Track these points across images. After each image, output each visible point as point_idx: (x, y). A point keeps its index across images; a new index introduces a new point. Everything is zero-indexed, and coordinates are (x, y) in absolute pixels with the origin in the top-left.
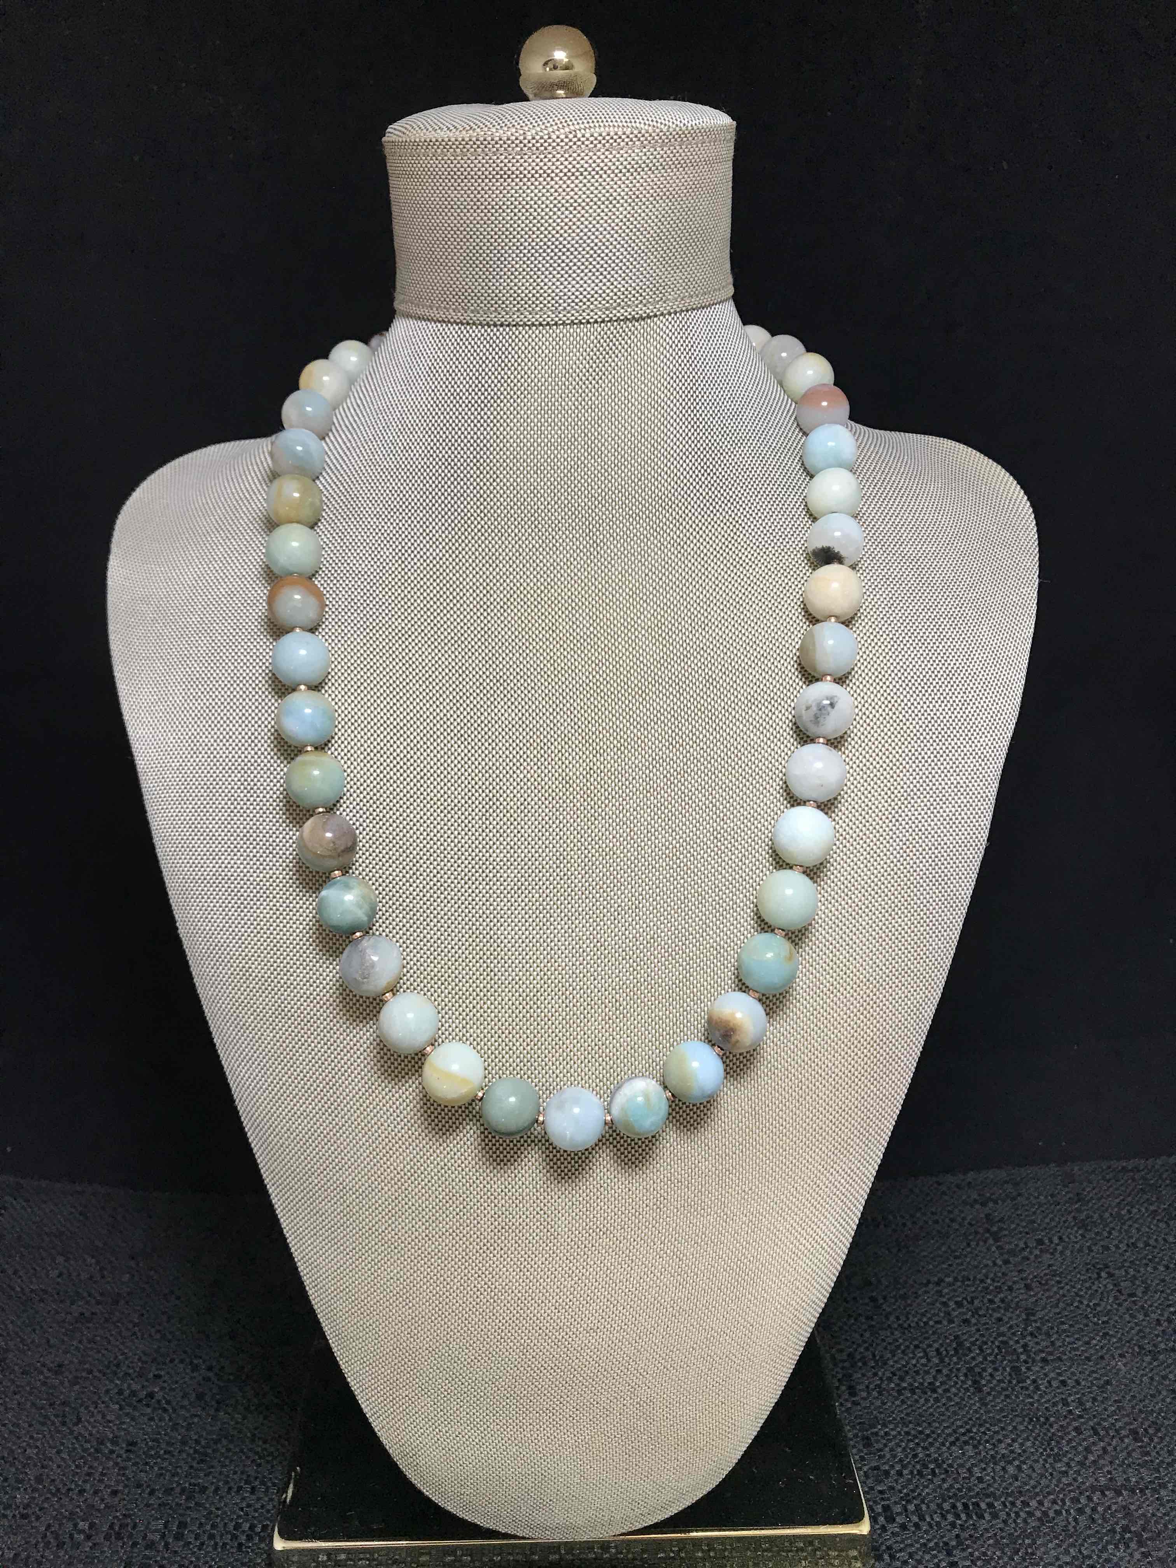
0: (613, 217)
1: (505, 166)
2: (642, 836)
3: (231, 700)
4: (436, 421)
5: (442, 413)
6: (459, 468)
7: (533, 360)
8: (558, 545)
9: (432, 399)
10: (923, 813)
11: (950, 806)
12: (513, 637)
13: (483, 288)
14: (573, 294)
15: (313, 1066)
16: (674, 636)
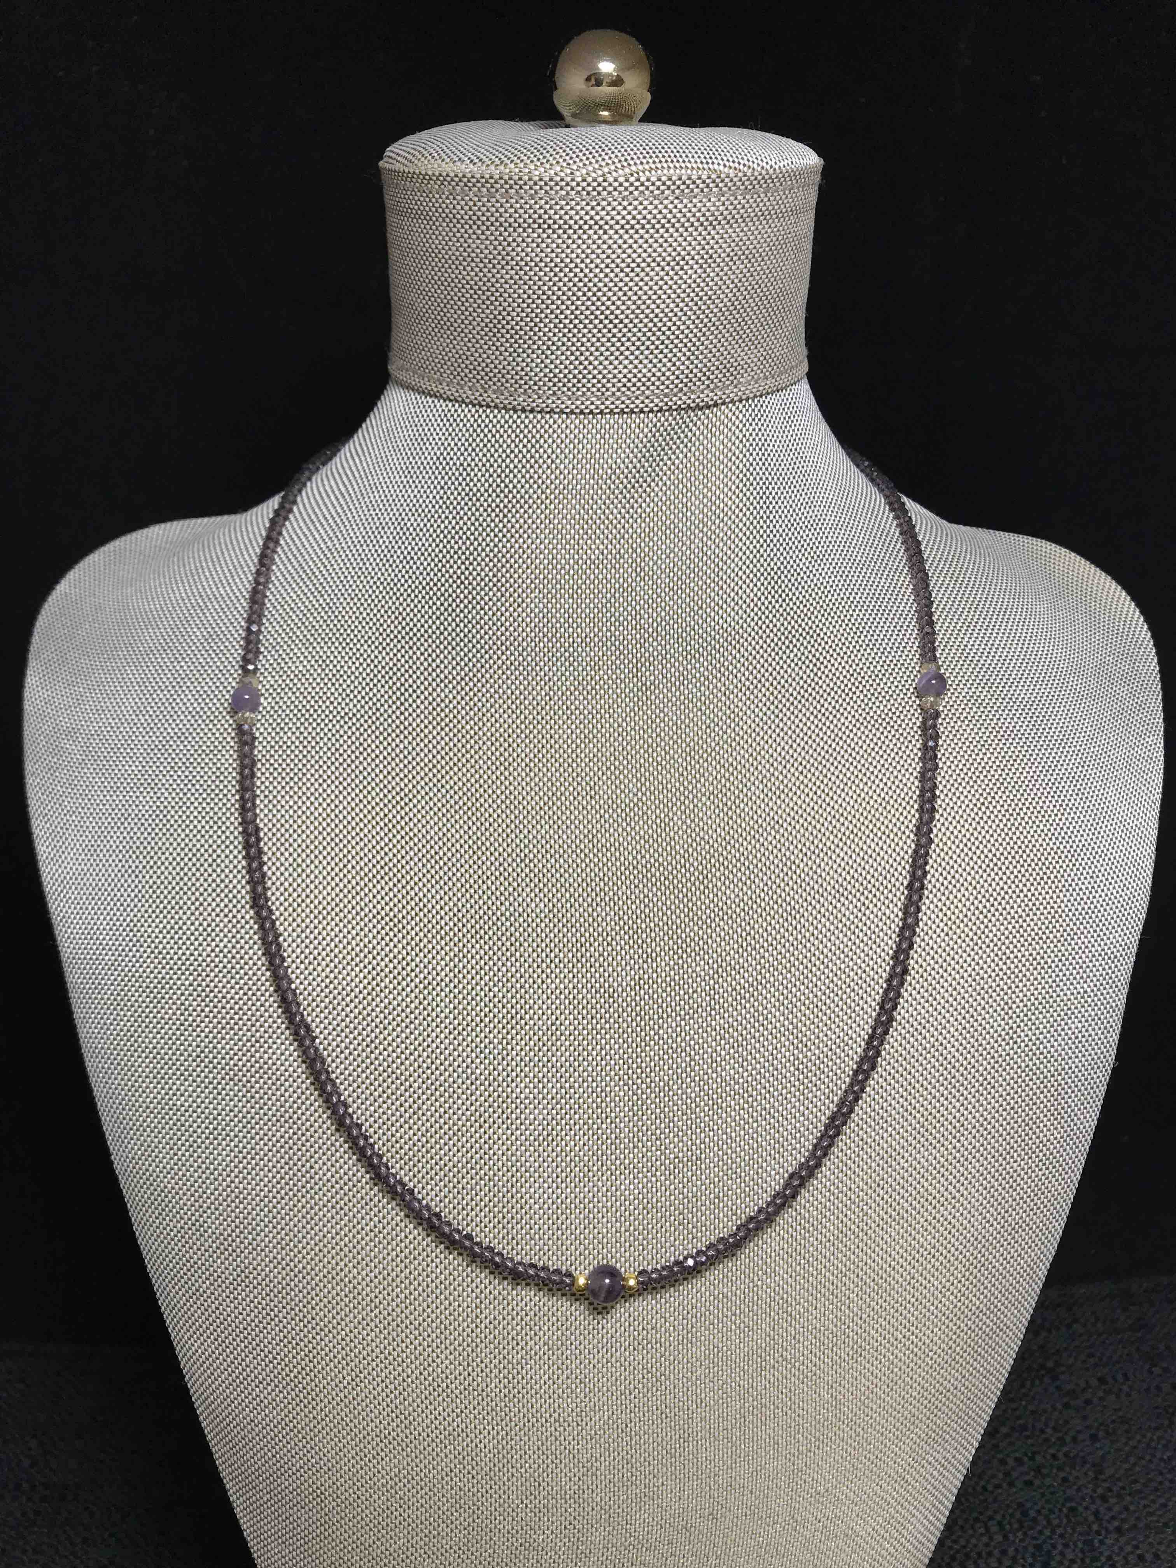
1: (545, 212)
2: (705, 1067)
13: (509, 364)
14: (625, 376)
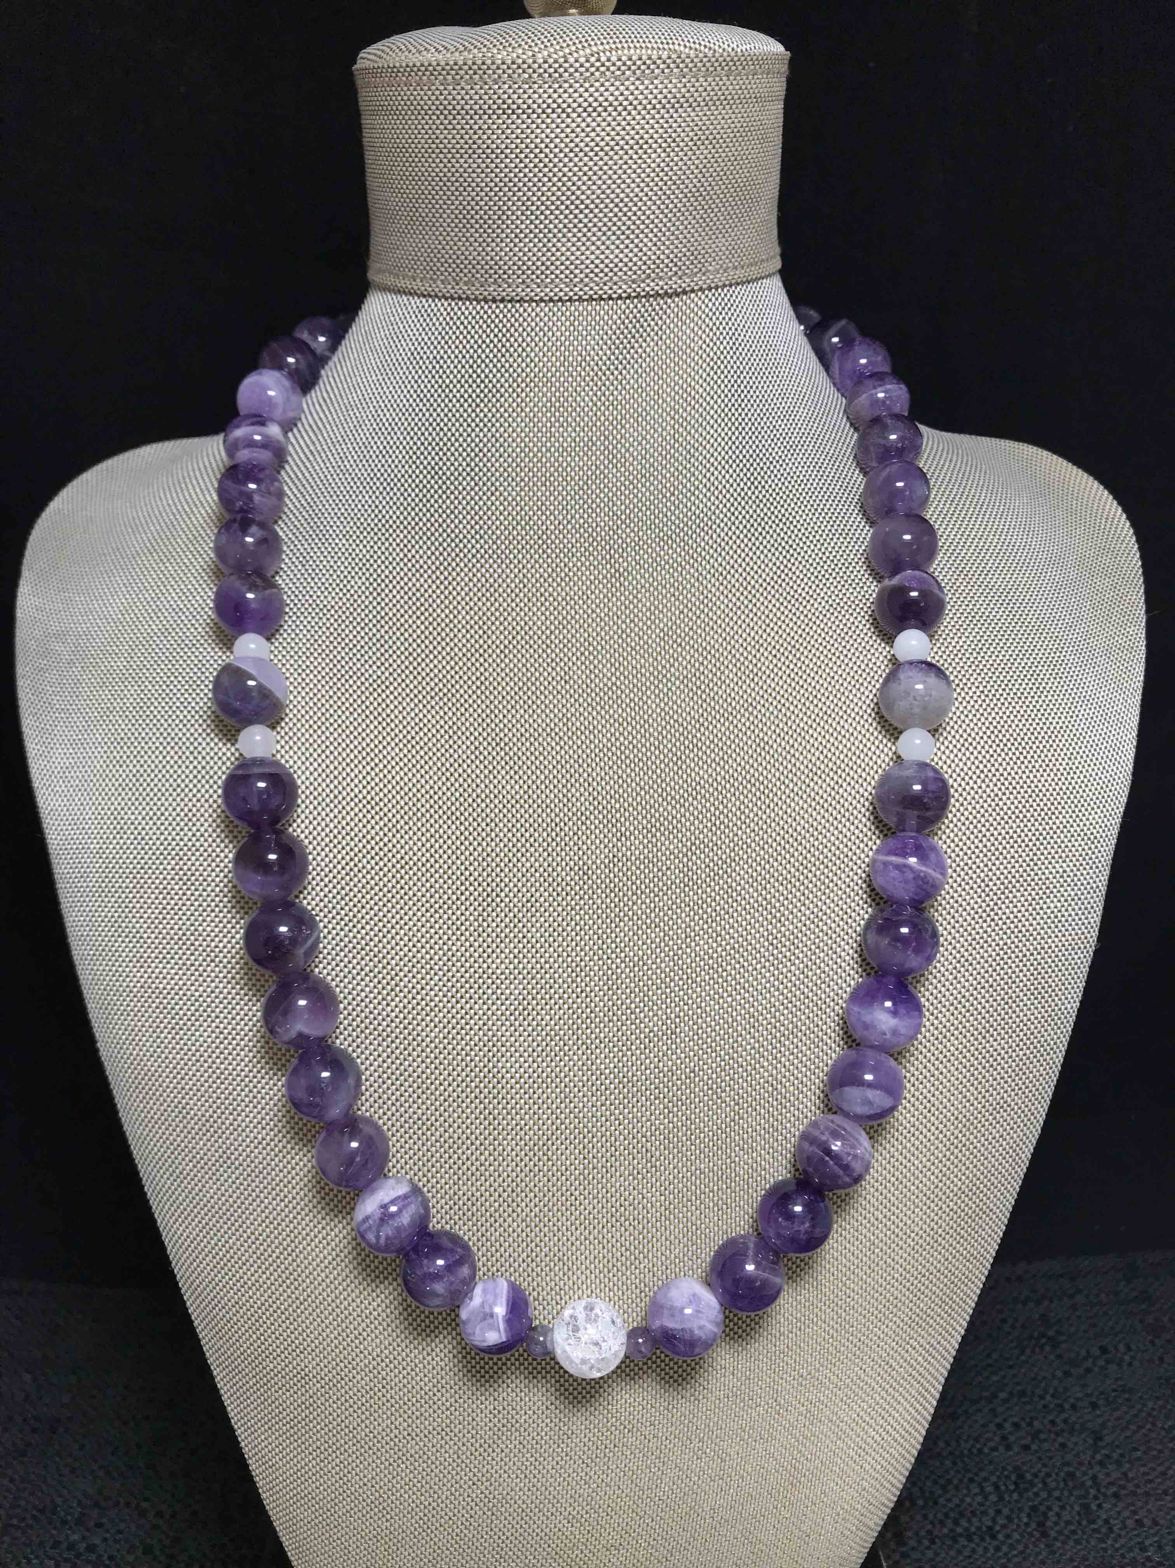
0: (643, 166)
1: (509, 97)
2: (679, 942)
4: (420, 420)
5: (428, 410)
6: (448, 479)
7: (541, 344)
8: (571, 574)
9: (415, 391)
11: (1055, 900)
12: (517, 689)
13: (479, 254)
14: (592, 262)
15: (267, 1227)
16: (716, 689)
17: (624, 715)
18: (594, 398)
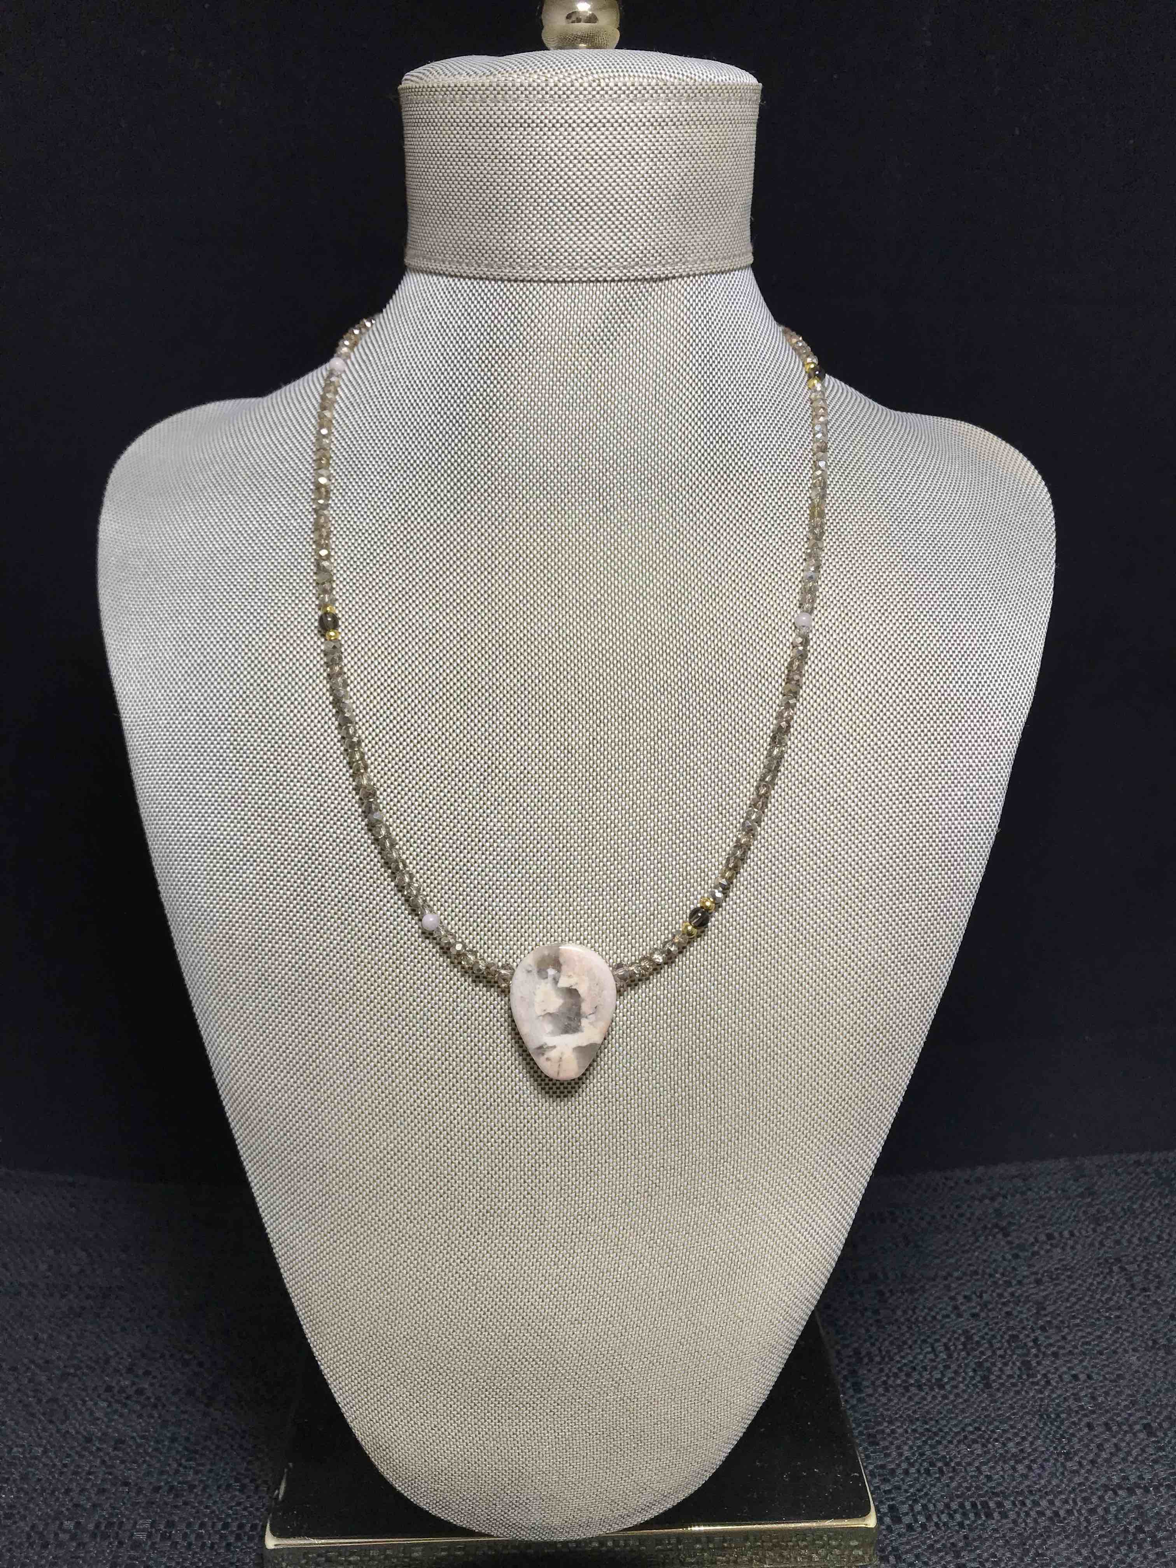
0: (635, 172)
1: (526, 114)
2: (645, 809)
3: (223, 657)
4: (445, 378)
5: (452, 370)
6: (467, 426)
7: (547, 317)
8: (566, 508)
9: (442, 354)
10: (934, 795)
11: (962, 789)
12: (518, 601)
13: (497, 242)
14: (591, 250)
15: (296, 1038)
16: (683, 606)
17: (607, 625)
18: (590, 363)
